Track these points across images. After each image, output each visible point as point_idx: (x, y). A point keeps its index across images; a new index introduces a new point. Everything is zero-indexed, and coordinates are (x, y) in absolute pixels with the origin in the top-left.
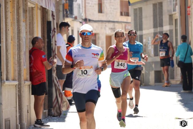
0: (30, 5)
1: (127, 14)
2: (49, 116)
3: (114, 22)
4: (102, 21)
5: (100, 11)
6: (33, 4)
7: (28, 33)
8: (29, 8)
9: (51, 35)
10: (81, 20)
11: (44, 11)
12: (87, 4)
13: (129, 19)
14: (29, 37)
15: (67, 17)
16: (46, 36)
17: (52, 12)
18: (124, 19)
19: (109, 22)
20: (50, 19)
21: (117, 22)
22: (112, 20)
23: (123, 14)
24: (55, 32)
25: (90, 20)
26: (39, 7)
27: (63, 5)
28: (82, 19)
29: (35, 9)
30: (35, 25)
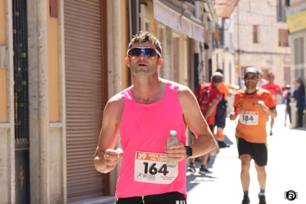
0: (174, 35)
1: (286, 45)
2: (196, 162)
3: (271, 54)
4: (257, 53)
5: (256, 41)
6: (178, 34)
7: (172, 67)
8: (174, 38)
9: (199, 69)
10: (233, 52)
11: (191, 42)
12: (240, 33)
13: (289, 50)
14: (173, 71)
15: (217, 47)
16: (193, 70)
17: (200, 43)
18: (283, 50)
19: (265, 53)
20: (198, 50)
21: (275, 54)
22: (268, 51)
23: (282, 44)
24: (203, 65)
25: (243, 52)
26: (185, 37)
27: (213, 34)
28: (235, 51)
29: (181, 40)
30: (181, 58)
